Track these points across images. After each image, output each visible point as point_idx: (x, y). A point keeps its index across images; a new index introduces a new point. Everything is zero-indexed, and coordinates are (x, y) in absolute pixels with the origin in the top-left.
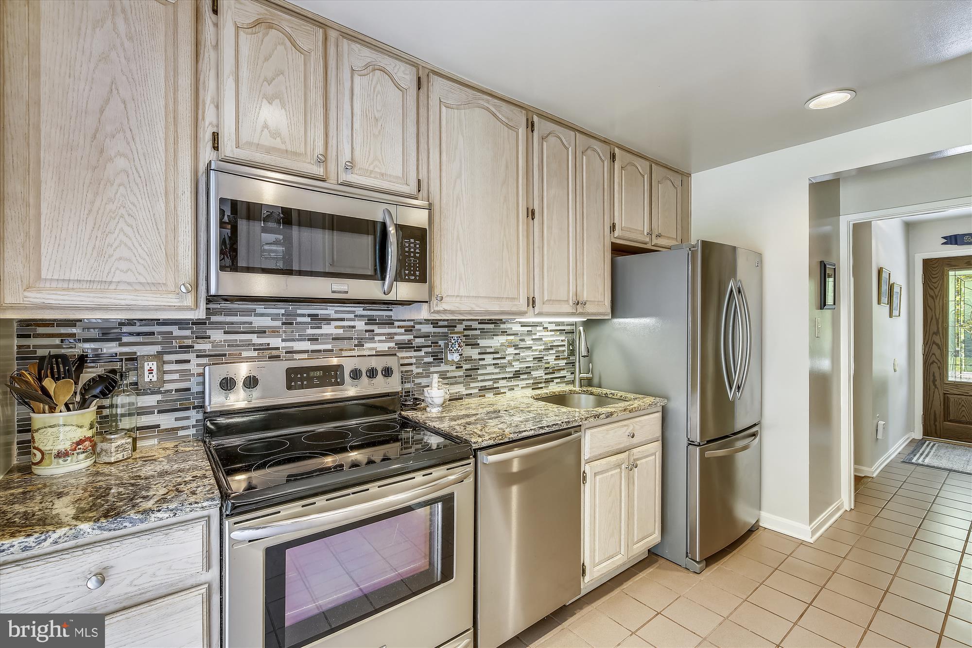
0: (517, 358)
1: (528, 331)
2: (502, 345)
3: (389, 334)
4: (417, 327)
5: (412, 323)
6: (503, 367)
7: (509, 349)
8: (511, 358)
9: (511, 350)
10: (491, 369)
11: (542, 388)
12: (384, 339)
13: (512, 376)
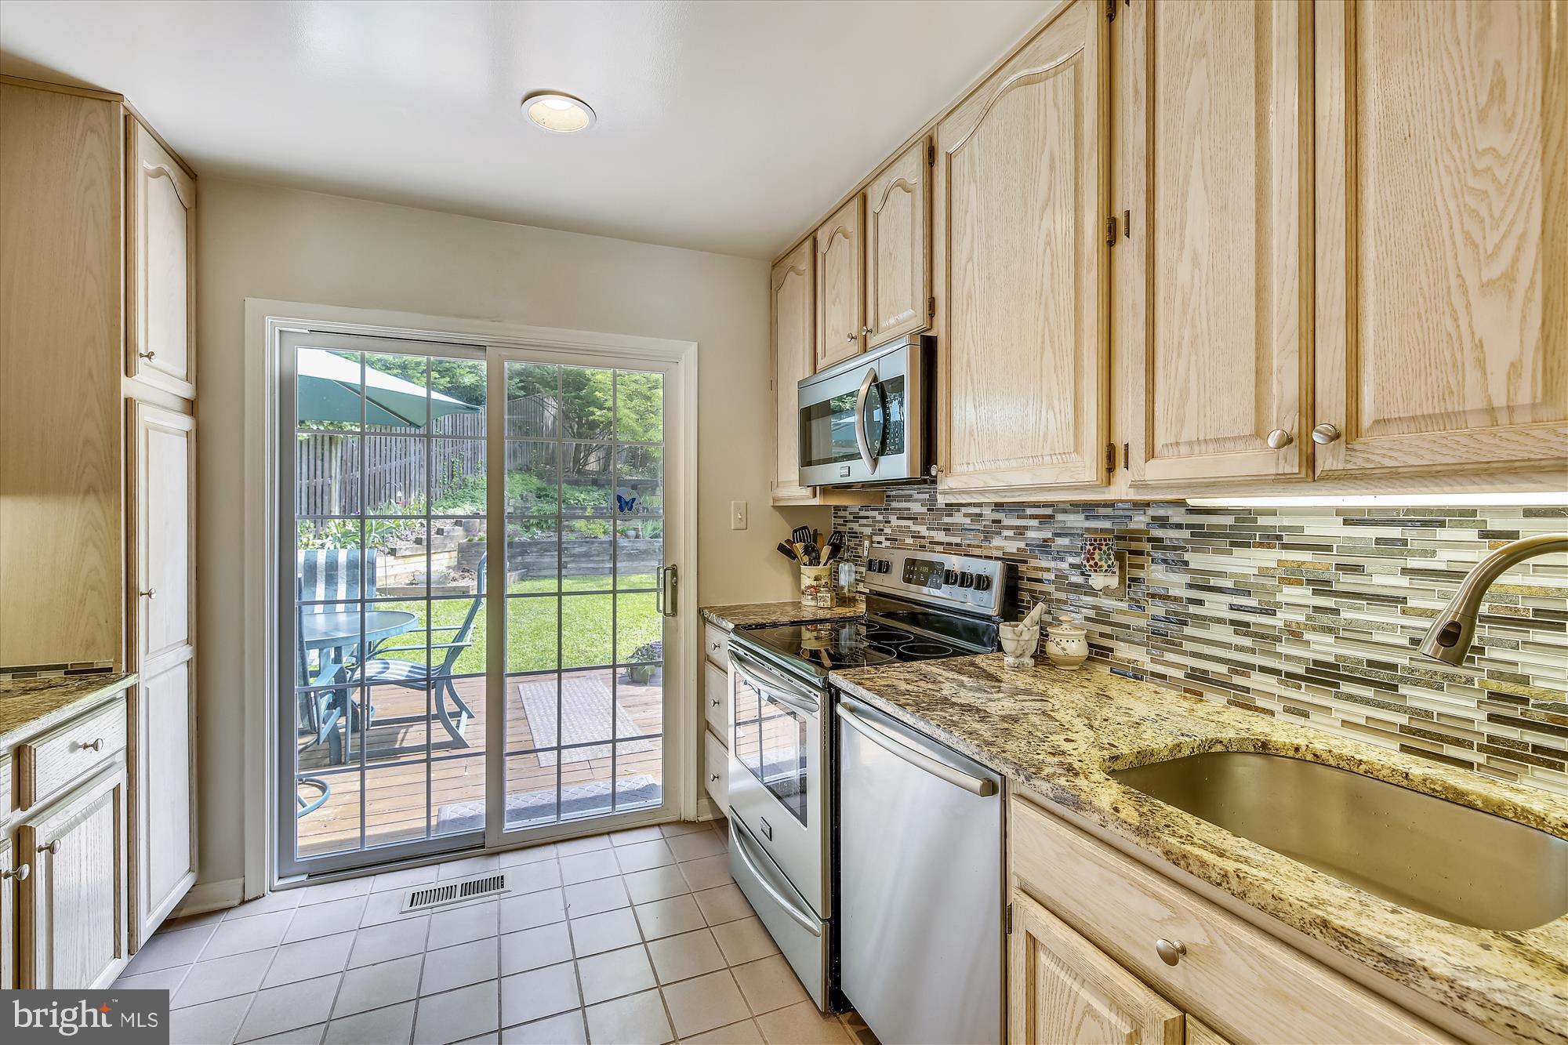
0: (1324, 620)
1: (1379, 541)
2: (1263, 572)
3: (1017, 528)
4: (1059, 517)
5: (1049, 511)
6: (1267, 637)
7: (1287, 590)
8: (1302, 618)
9: (1302, 594)
10: (1225, 634)
11: (1469, 765)
12: (1012, 535)
13: (1301, 671)
